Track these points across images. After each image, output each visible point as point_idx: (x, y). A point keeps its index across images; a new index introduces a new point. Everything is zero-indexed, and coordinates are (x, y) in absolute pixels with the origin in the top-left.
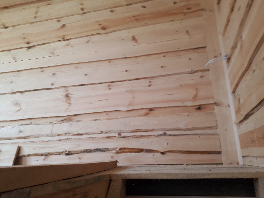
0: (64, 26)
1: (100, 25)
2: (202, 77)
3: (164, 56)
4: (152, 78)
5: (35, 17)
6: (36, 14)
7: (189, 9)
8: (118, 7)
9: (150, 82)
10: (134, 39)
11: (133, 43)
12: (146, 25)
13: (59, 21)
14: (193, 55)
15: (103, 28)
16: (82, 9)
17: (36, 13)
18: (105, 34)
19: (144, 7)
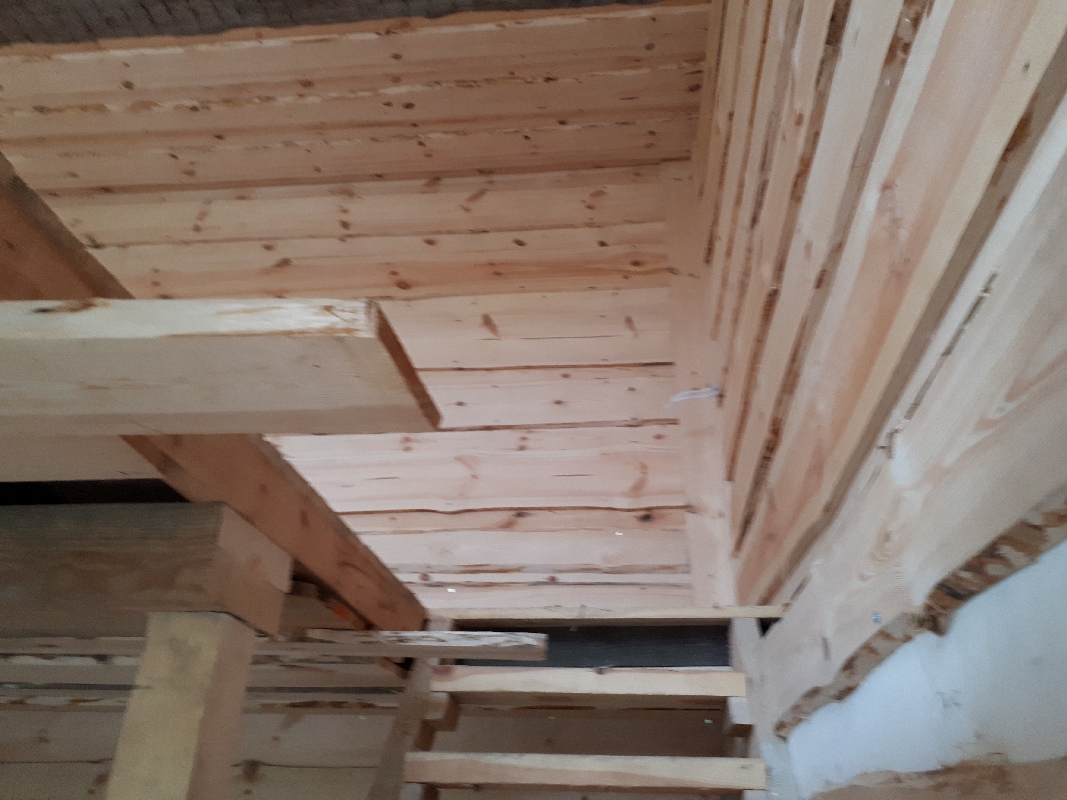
0: (285, 263)
1: (394, 273)
2: (659, 437)
3: (566, 376)
4: (528, 428)
5: (197, 229)
6: (201, 219)
7: (636, 263)
8: (450, 232)
9: (524, 439)
10: (487, 322)
11: (486, 333)
12: (523, 290)
13: (268, 248)
14: (641, 380)
15: (403, 285)
16: (345, 225)
17: (202, 216)
18: (407, 299)
19: (520, 243)
